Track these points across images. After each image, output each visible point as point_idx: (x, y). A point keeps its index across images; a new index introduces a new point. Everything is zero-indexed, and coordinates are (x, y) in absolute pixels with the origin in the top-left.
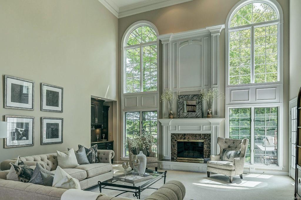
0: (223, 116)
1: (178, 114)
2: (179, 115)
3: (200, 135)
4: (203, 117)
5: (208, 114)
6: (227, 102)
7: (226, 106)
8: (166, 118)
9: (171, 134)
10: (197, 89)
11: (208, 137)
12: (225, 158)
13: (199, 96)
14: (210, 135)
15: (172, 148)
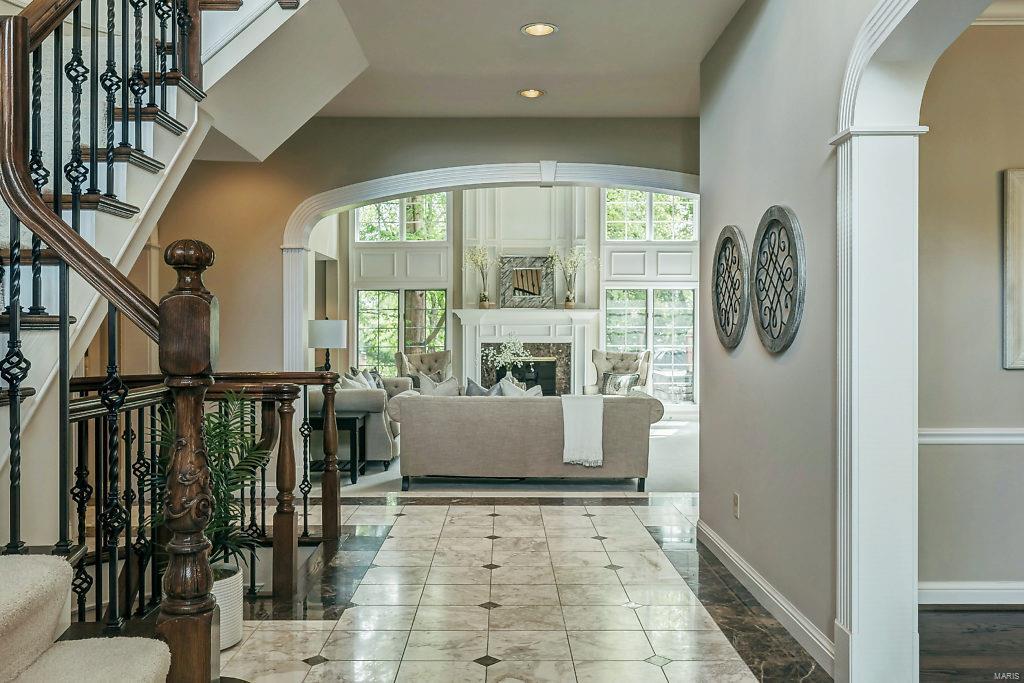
0: (595, 306)
1: (502, 298)
2: (503, 302)
3: (547, 346)
4: (555, 306)
5: (568, 300)
6: (604, 275)
7: (602, 284)
8: (472, 307)
9: (483, 344)
10: (541, 245)
11: (565, 349)
12: (609, 388)
13: (547, 260)
14: (569, 346)
15: (483, 376)
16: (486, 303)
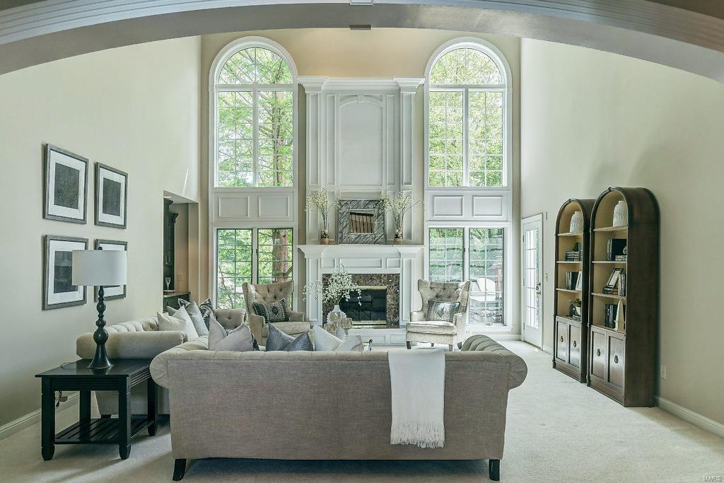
0: (420, 242)
1: (340, 236)
2: (341, 238)
3: (379, 276)
4: (386, 242)
5: (397, 236)
6: (428, 215)
7: (425, 223)
8: (315, 243)
9: (323, 274)
10: (374, 189)
11: (394, 279)
12: (434, 315)
13: (379, 203)
14: (397, 276)
16: (327, 240)
